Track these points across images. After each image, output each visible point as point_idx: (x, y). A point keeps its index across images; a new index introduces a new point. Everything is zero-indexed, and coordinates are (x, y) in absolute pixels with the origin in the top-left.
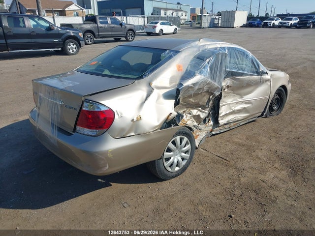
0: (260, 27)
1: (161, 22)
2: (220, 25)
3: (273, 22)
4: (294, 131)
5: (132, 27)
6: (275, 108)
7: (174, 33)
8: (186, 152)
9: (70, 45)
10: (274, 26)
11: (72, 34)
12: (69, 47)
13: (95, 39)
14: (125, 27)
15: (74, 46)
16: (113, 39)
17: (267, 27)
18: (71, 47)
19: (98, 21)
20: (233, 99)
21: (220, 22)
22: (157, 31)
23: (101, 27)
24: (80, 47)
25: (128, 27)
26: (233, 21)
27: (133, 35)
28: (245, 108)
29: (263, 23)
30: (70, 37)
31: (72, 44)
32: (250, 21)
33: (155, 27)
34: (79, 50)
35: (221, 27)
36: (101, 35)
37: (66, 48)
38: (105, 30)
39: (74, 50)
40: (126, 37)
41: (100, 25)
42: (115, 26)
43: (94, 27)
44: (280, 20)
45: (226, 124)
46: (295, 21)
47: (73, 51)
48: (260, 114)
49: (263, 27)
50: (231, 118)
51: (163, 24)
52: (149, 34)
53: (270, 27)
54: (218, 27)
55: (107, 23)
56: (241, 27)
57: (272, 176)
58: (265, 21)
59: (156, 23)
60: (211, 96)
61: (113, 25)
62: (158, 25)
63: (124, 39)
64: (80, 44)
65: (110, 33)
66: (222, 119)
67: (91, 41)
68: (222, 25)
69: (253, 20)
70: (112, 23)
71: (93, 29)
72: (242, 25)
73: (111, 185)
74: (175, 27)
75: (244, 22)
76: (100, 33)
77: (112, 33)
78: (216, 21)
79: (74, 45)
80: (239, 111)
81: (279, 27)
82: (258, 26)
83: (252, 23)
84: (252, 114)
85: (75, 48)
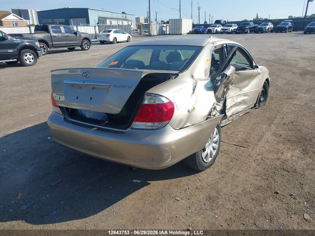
0: (204, 34)
1: (114, 30)
2: (168, 33)
3: (216, 28)
4: (285, 117)
5: (87, 36)
6: (262, 99)
7: (127, 41)
8: (216, 143)
9: (26, 56)
10: (217, 32)
11: (27, 44)
12: (26, 58)
13: (49, 49)
14: (80, 36)
15: (32, 57)
16: (66, 49)
17: (211, 33)
18: (28, 57)
19: (51, 30)
20: (234, 92)
21: (168, 30)
22: (111, 39)
23: (55, 36)
24: (38, 57)
25: (83, 36)
26: (180, 28)
27: (88, 44)
28: (244, 100)
29: (207, 30)
30: (26, 47)
31: (28, 54)
32: (195, 28)
33: (109, 35)
34: (37, 60)
35: (169, 34)
36: (55, 44)
37: (23, 59)
38: (59, 39)
39: (32, 60)
40: (81, 46)
41: (53, 34)
42: (70, 35)
43: (47, 36)
44: (222, 27)
45: (231, 116)
46: (235, 27)
47: (30, 62)
48: (253, 106)
49: (207, 33)
50: (234, 110)
51: (116, 32)
52: (102, 42)
53: (214, 33)
54: (166, 34)
55: (60, 32)
56: (188, 34)
57: (289, 155)
58: (209, 28)
59: (110, 31)
60: (225, 89)
61: (67, 34)
62: (111, 33)
63: (80, 48)
64: (37, 54)
65: (65, 42)
66: (228, 112)
67: (44, 51)
68: (171, 33)
69: (199, 27)
70: (66, 32)
71: (46, 39)
72: (188, 32)
73: (149, 184)
74: (128, 35)
75: (190, 29)
76: (54, 43)
77: (67, 42)
78: (164, 29)
79: (30, 55)
80: (240, 103)
81: (221, 33)
82: (202, 33)
83: (197, 30)
84: (248, 105)
85: (32, 59)
